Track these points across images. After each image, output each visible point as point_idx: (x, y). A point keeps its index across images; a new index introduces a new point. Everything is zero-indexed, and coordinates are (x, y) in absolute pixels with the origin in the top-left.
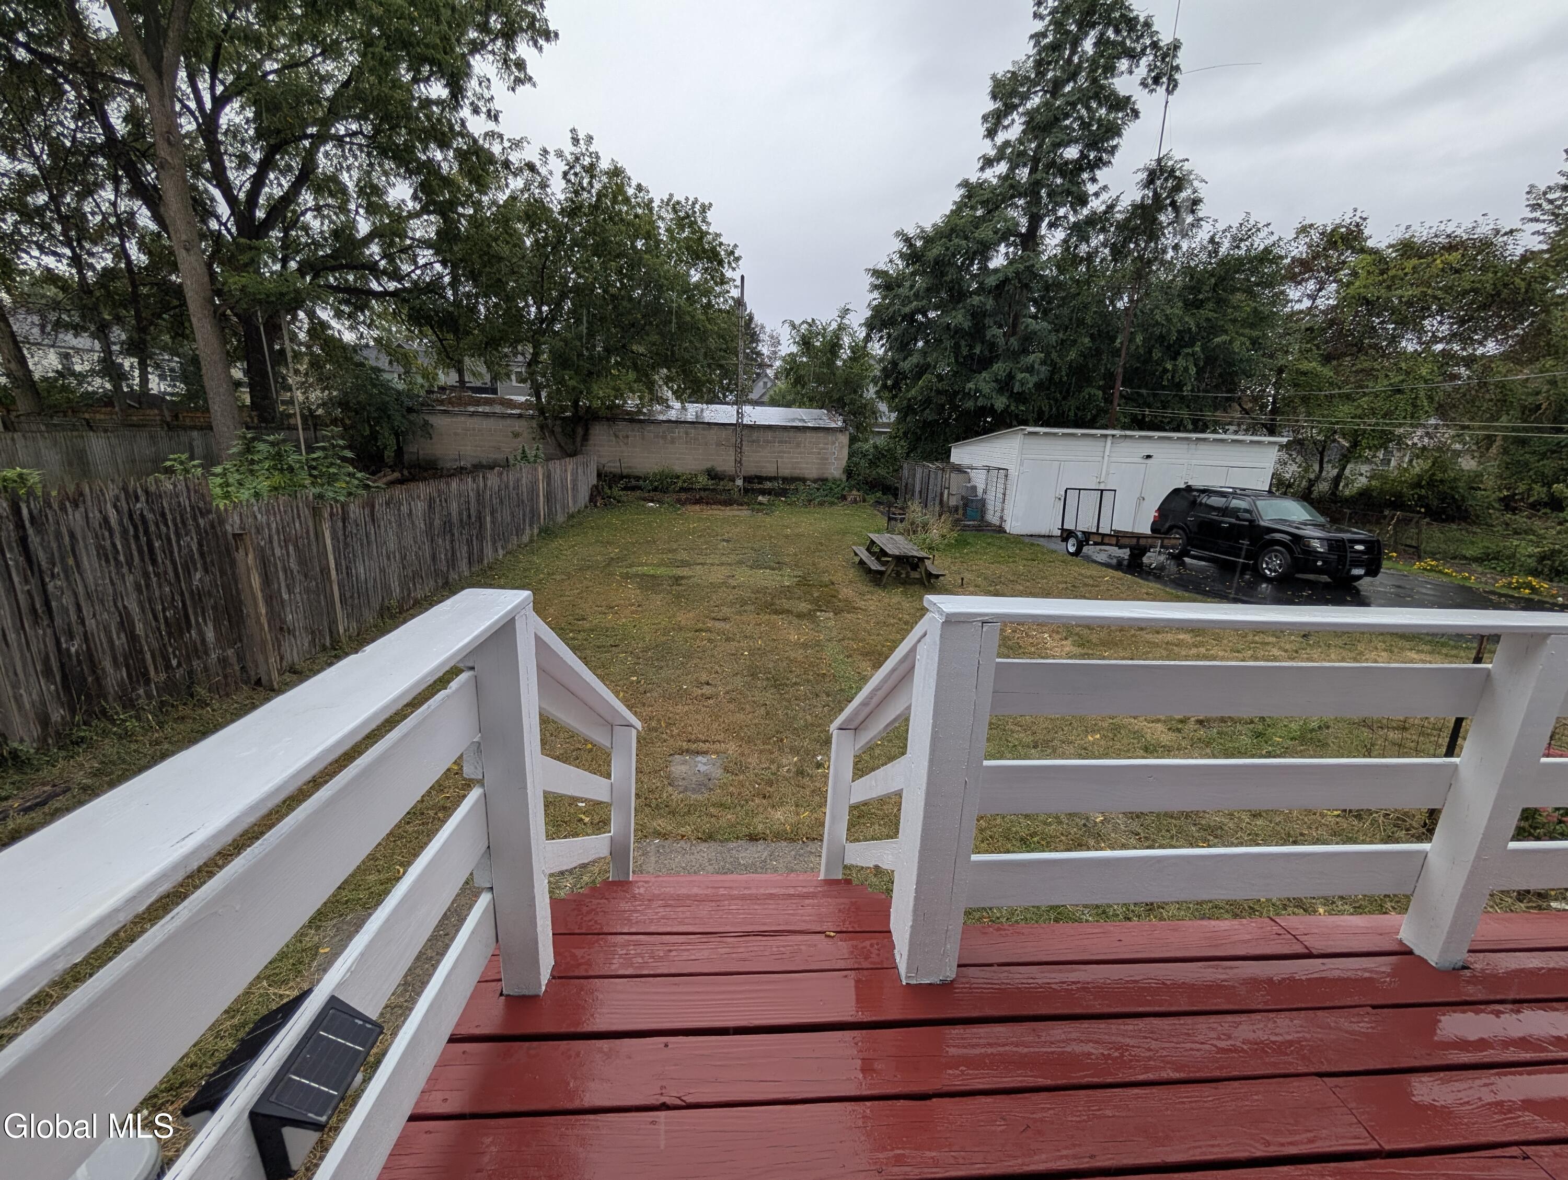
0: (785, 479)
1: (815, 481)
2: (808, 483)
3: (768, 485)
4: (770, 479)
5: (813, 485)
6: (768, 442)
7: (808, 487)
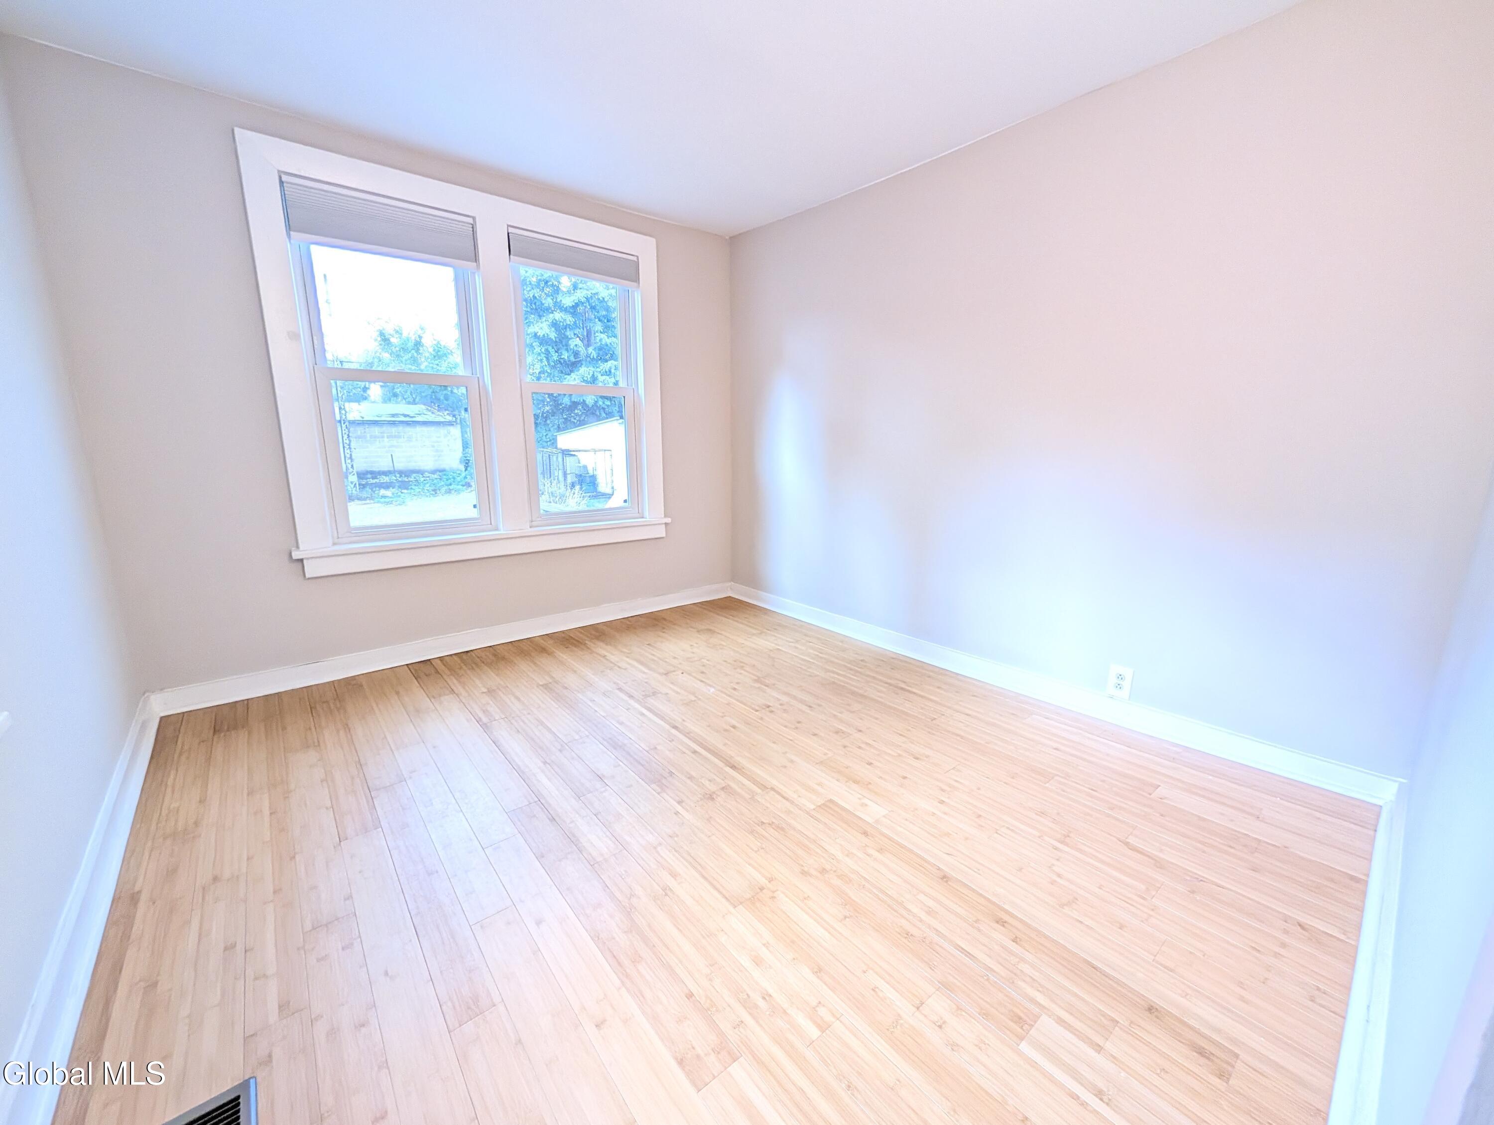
0: (401, 473)
1: (434, 472)
2: (427, 474)
3: (385, 479)
4: (385, 473)
5: (433, 476)
6: (375, 437)
7: (428, 479)
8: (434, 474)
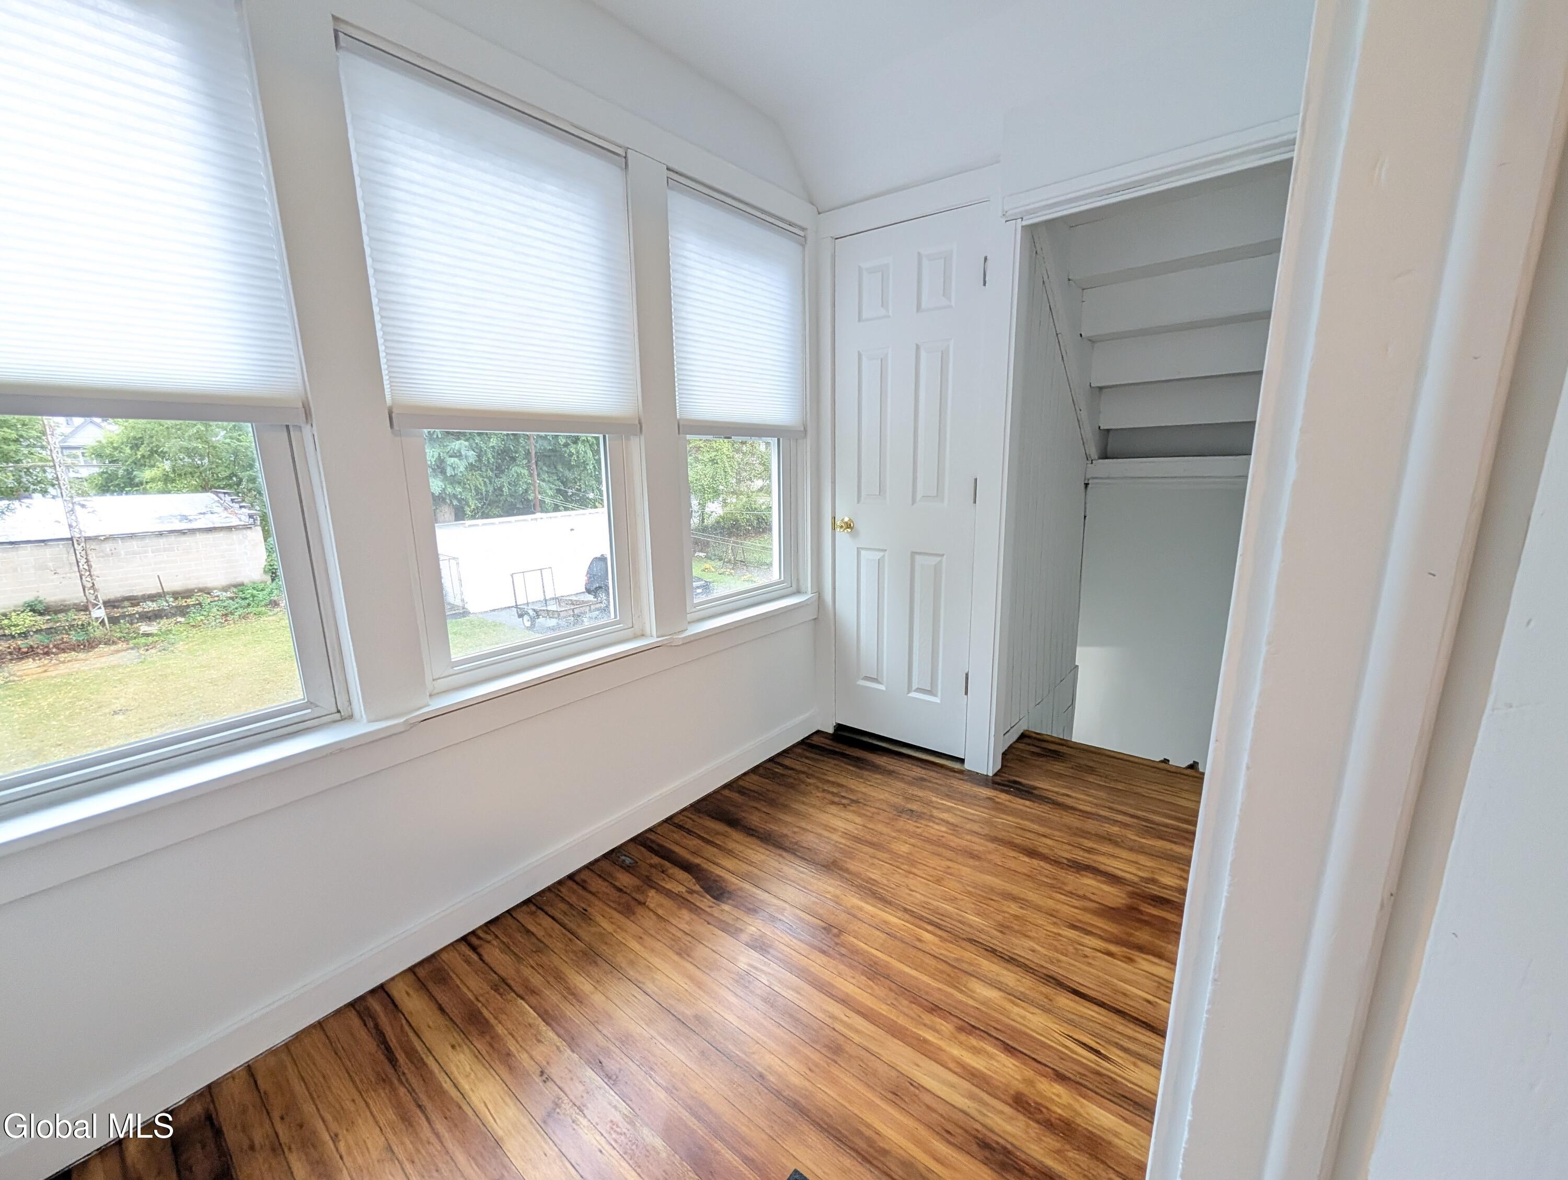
0: (176, 595)
1: (225, 589)
2: (215, 593)
3: (151, 606)
4: (152, 598)
5: (224, 594)
6: (134, 553)
7: (216, 599)
8: (226, 591)
